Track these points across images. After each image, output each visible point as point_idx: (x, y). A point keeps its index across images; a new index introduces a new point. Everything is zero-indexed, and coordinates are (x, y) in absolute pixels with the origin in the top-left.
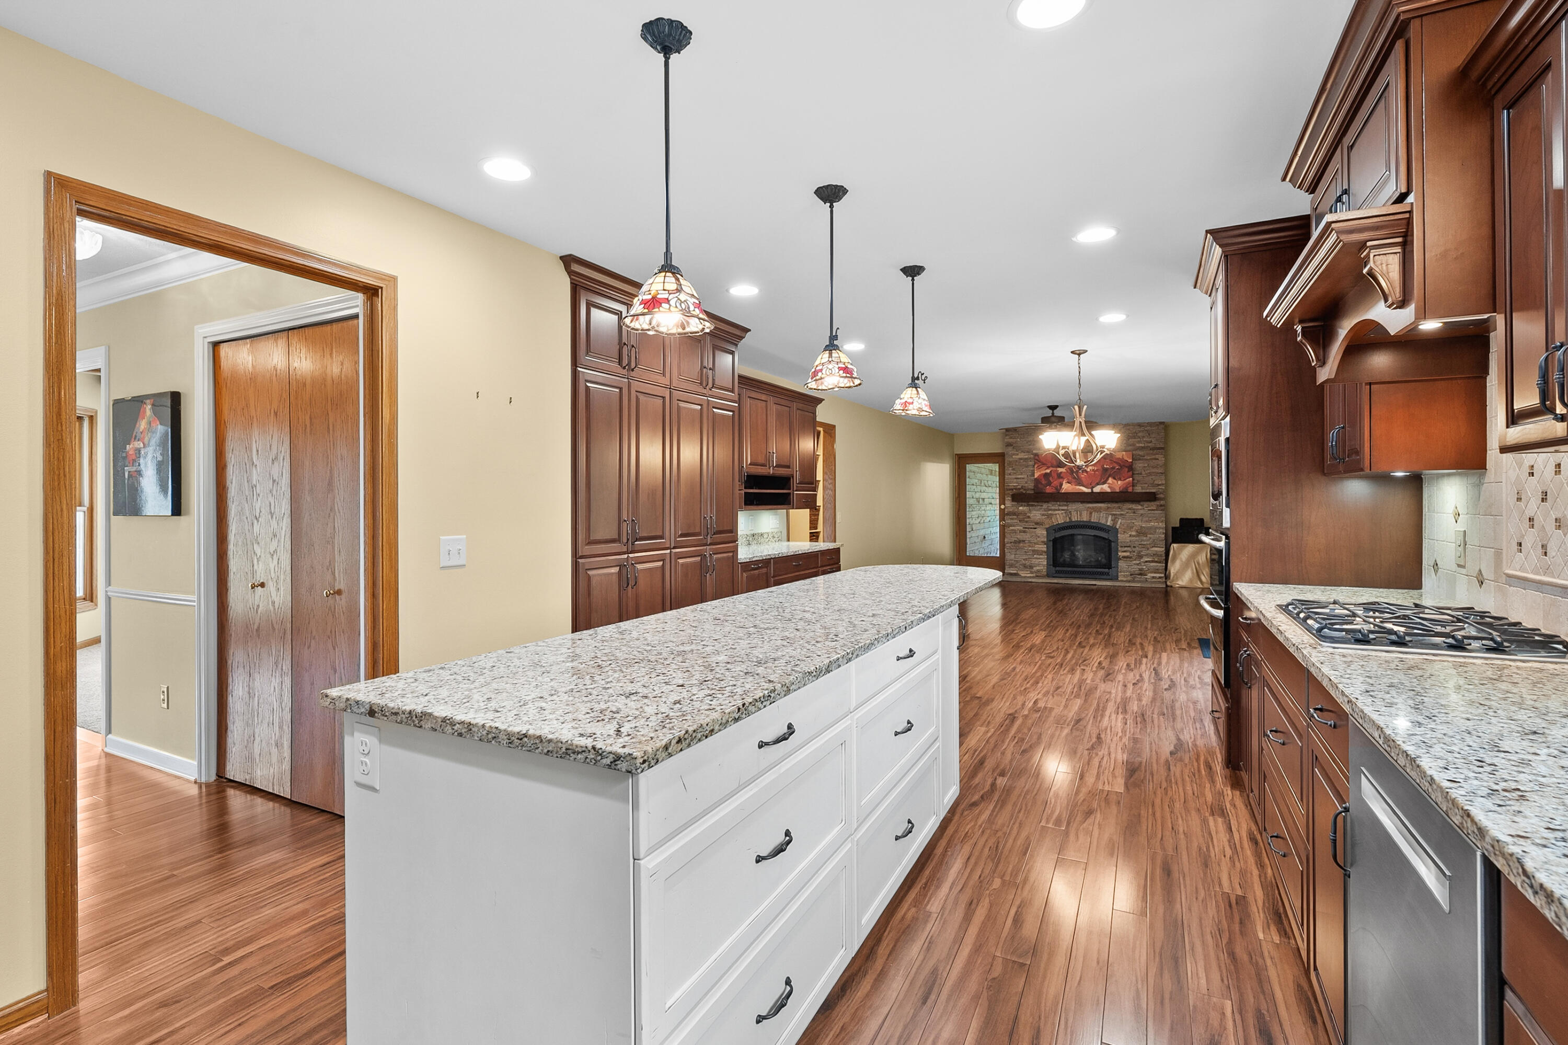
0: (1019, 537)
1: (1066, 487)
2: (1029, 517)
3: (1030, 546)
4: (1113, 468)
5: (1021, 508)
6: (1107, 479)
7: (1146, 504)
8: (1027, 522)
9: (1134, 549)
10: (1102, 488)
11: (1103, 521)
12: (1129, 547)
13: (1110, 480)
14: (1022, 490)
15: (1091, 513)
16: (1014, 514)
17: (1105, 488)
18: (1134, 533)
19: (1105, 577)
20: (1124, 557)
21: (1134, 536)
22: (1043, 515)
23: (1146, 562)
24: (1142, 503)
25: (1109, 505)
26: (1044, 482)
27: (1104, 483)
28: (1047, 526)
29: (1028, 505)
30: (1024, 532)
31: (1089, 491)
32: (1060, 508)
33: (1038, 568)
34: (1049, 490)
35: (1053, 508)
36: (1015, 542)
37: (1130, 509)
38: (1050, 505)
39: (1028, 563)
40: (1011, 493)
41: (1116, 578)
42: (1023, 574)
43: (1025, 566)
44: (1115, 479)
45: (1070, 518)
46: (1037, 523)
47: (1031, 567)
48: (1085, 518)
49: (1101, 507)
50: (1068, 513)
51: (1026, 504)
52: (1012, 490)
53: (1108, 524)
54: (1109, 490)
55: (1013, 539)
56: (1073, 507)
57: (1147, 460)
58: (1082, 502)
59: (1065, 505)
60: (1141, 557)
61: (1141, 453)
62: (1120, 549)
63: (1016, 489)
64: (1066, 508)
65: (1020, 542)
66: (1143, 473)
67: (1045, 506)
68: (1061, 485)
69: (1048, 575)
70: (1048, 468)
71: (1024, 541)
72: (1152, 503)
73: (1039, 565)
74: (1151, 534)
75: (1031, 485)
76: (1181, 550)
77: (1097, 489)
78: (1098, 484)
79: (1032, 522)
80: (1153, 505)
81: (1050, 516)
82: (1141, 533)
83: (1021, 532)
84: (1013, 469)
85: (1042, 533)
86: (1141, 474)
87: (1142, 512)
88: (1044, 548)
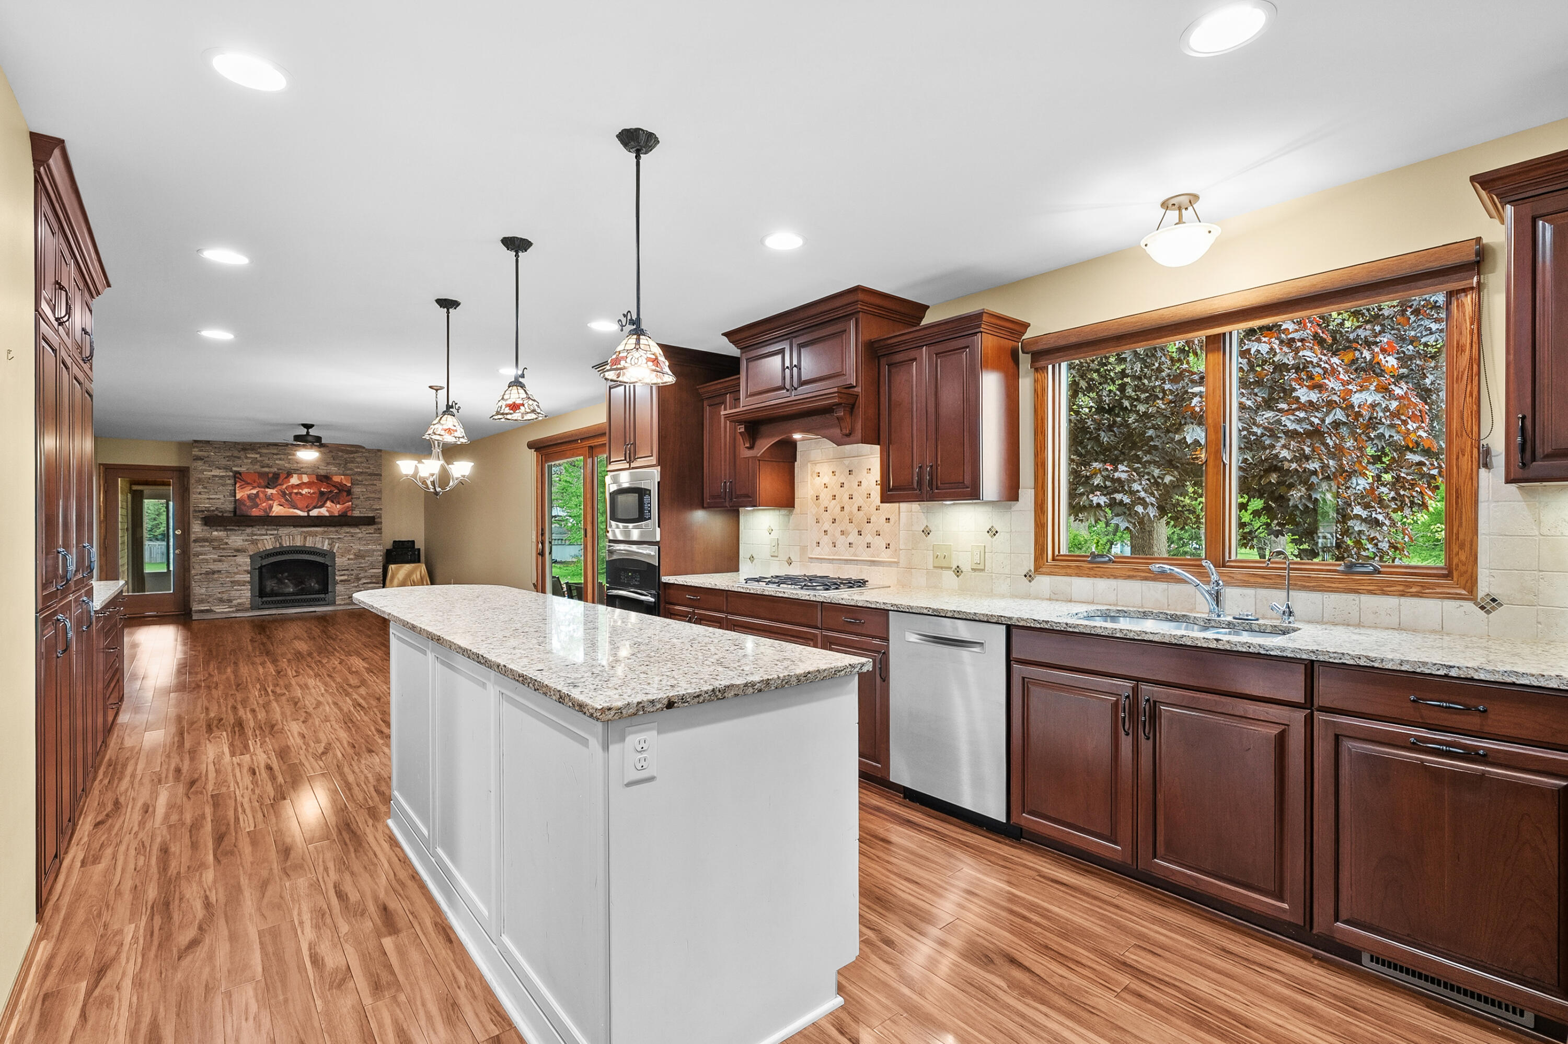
0: (212, 567)
1: (277, 510)
2: (227, 544)
3: (227, 577)
4: (331, 492)
5: (215, 533)
6: (325, 502)
7: (364, 528)
8: (224, 549)
9: (352, 572)
10: (319, 512)
11: (319, 546)
12: (347, 570)
13: (329, 504)
14: (216, 513)
15: (305, 538)
16: (205, 540)
17: (323, 511)
18: (352, 557)
19: (321, 603)
20: (341, 581)
21: (352, 559)
22: (246, 540)
23: (364, 583)
24: (360, 527)
25: (326, 529)
26: (248, 504)
27: (321, 507)
28: (251, 553)
29: (226, 530)
30: (220, 561)
31: (305, 514)
32: (269, 532)
33: (239, 601)
34: (255, 512)
35: (259, 532)
36: (207, 573)
37: (347, 533)
38: (255, 530)
39: (225, 596)
40: (201, 515)
41: (333, 603)
42: (218, 609)
43: (221, 601)
44: (333, 502)
45: (280, 544)
46: (238, 550)
47: (230, 601)
48: (298, 542)
49: (317, 532)
50: (278, 538)
51: (222, 528)
52: (203, 511)
53: (325, 548)
54: (327, 514)
55: (204, 571)
56: (283, 531)
57: (365, 485)
58: (294, 526)
59: (275, 530)
60: (358, 579)
61: (360, 478)
62: (337, 573)
63: (208, 511)
64: (276, 532)
65: (214, 572)
66: (362, 497)
67: (249, 530)
68: (271, 507)
69: (253, 608)
70: (254, 488)
71: (219, 571)
72: (370, 527)
73: (240, 597)
74: (369, 556)
75: (229, 507)
76: (398, 570)
77: (314, 513)
78: (315, 507)
79: (230, 549)
80: (371, 529)
81: (255, 542)
82: (359, 555)
83: (215, 561)
84: (206, 488)
85: (244, 561)
86: (359, 498)
87: (360, 535)
88: (247, 577)
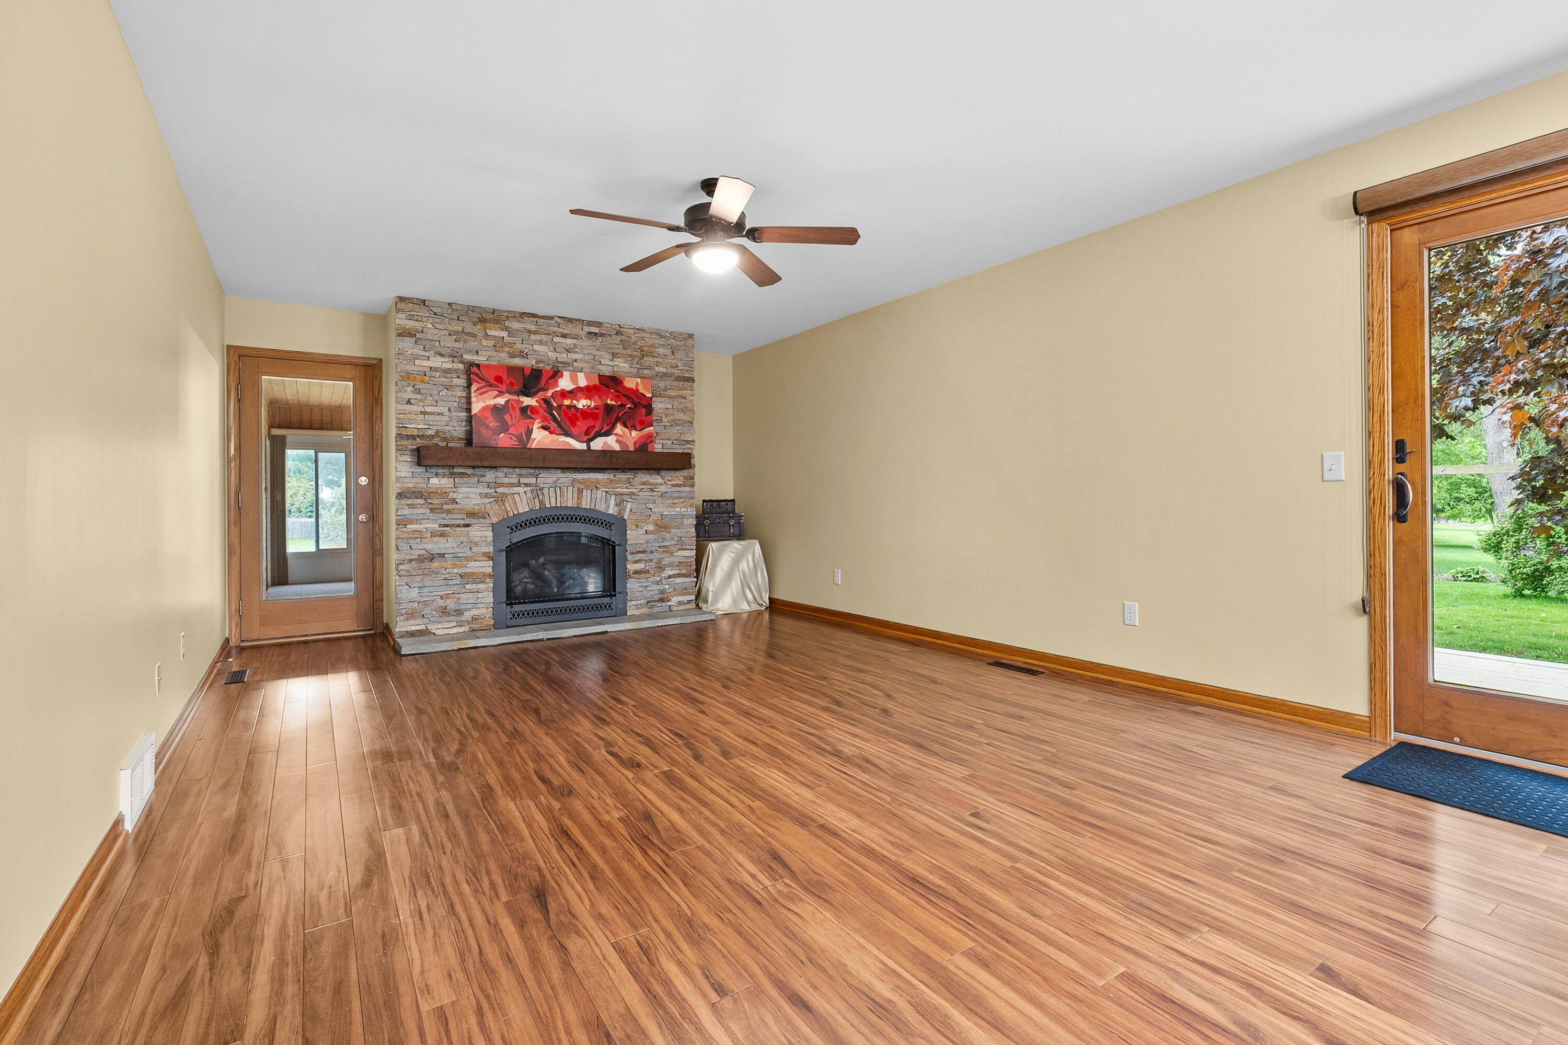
0: (429, 546)
1: (540, 438)
2: (454, 501)
3: (456, 566)
4: (623, 406)
5: (434, 481)
6: (613, 426)
7: (668, 475)
8: (449, 512)
9: (651, 556)
10: (605, 443)
11: (601, 507)
12: (644, 552)
13: (619, 429)
14: (436, 440)
15: (580, 492)
16: (419, 494)
17: (611, 443)
18: (651, 527)
19: (605, 613)
20: (636, 572)
21: (652, 532)
22: (486, 496)
23: (670, 577)
24: (663, 473)
25: (611, 476)
26: (493, 424)
27: (607, 434)
28: (495, 520)
29: (452, 475)
30: (442, 535)
31: (583, 446)
32: (523, 480)
33: (474, 612)
34: (504, 440)
35: (506, 480)
36: (421, 559)
37: (644, 483)
38: (499, 475)
39: (451, 604)
40: (411, 445)
41: (621, 614)
42: (439, 629)
43: (444, 612)
44: (625, 426)
45: (541, 502)
46: (472, 514)
47: (459, 612)
48: (569, 500)
49: (598, 481)
50: (537, 491)
51: (446, 471)
52: (413, 437)
53: (610, 512)
54: (617, 447)
55: (415, 554)
56: (547, 478)
57: (670, 397)
58: (564, 469)
59: (531, 475)
60: (661, 568)
61: (662, 384)
62: (629, 557)
63: (422, 437)
64: (533, 480)
65: (432, 558)
66: (665, 419)
67: (490, 476)
68: (529, 432)
69: (500, 625)
70: (501, 393)
71: (442, 555)
72: (678, 473)
73: (475, 605)
74: (676, 527)
75: (458, 430)
76: (720, 552)
77: (598, 444)
78: (599, 434)
79: (460, 511)
80: (678, 477)
81: (500, 499)
82: (662, 526)
83: (434, 534)
84: (418, 391)
85: (482, 534)
86: (661, 421)
87: (663, 489)
88: (487, 567)
